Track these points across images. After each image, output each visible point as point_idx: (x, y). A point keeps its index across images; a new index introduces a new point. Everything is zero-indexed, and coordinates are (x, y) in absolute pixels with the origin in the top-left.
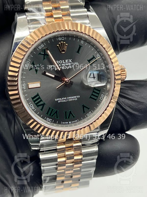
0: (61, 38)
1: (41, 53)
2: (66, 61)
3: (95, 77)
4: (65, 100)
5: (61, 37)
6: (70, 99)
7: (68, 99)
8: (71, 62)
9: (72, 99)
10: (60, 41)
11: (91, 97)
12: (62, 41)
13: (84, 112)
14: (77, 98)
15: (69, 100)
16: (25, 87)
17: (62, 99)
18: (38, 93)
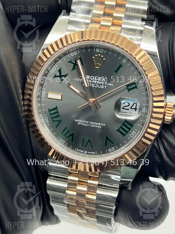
0: (100, 50)
1: (72, 61)
2: (99, 79)
3: (137, 109)
4: (86, 123)
5: (100, 48)
6: (93, 124)
7: (90, 124)
8: (105, 81)
9: (95, 125)
10: (98, 53)
11: (118, 130)
12: (99, 53)
13: (106, 145)
14: (102, 126)
15: (91, 126)
16: (44, 95)
17: (83, 122)
18: (57, 106)
